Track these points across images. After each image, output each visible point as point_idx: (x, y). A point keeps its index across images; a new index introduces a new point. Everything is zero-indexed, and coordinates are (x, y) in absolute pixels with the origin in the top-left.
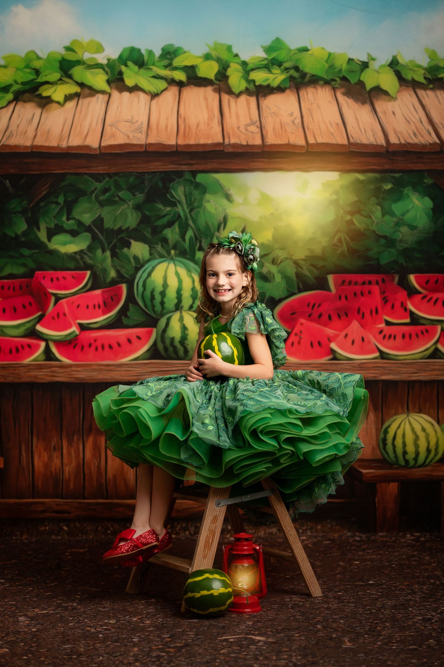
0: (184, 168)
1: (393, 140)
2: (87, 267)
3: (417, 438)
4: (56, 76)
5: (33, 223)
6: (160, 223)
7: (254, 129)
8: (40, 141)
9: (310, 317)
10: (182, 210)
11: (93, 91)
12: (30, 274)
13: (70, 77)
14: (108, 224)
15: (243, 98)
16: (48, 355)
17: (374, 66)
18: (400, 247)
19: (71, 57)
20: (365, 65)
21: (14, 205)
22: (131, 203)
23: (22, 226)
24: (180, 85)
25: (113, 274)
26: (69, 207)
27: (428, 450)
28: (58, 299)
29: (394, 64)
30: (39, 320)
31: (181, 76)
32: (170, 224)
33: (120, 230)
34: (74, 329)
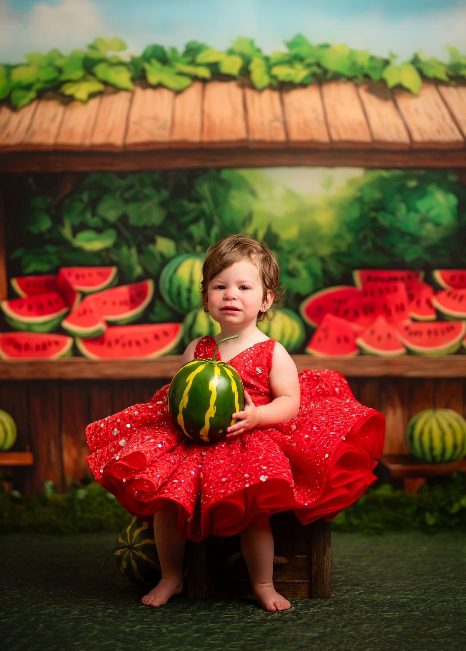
0: (209, 164)
1: (417, 137)
2: (112, 264)
3: (443, 434)
4: (79, 74)
5: (58, 221)
6: (185, 219)
7: (278, 125)
8: (63, 139)
9: (336, 313)
10: (207, 206)
11: (115, 89)
12: (56, 271)
13: (93, 74)
14: (133, 221)
15: (267, 94)
16: (75, 351)
17: (396, 63)
18: (426, 243)
19: (94, 55)
20: (386, 63)
21: (39, 202)
22: (156, 200)
23: (45, 224)
24: (204, 81)
25: (138, 270)
26: (93, 205)
27: (455, 446)
28: (84, 295)
29: (415, 62)
30: (66, 316)
31: (204, 72)
32: (195, 221)
33: (145, 228)
34: (100, 326)
